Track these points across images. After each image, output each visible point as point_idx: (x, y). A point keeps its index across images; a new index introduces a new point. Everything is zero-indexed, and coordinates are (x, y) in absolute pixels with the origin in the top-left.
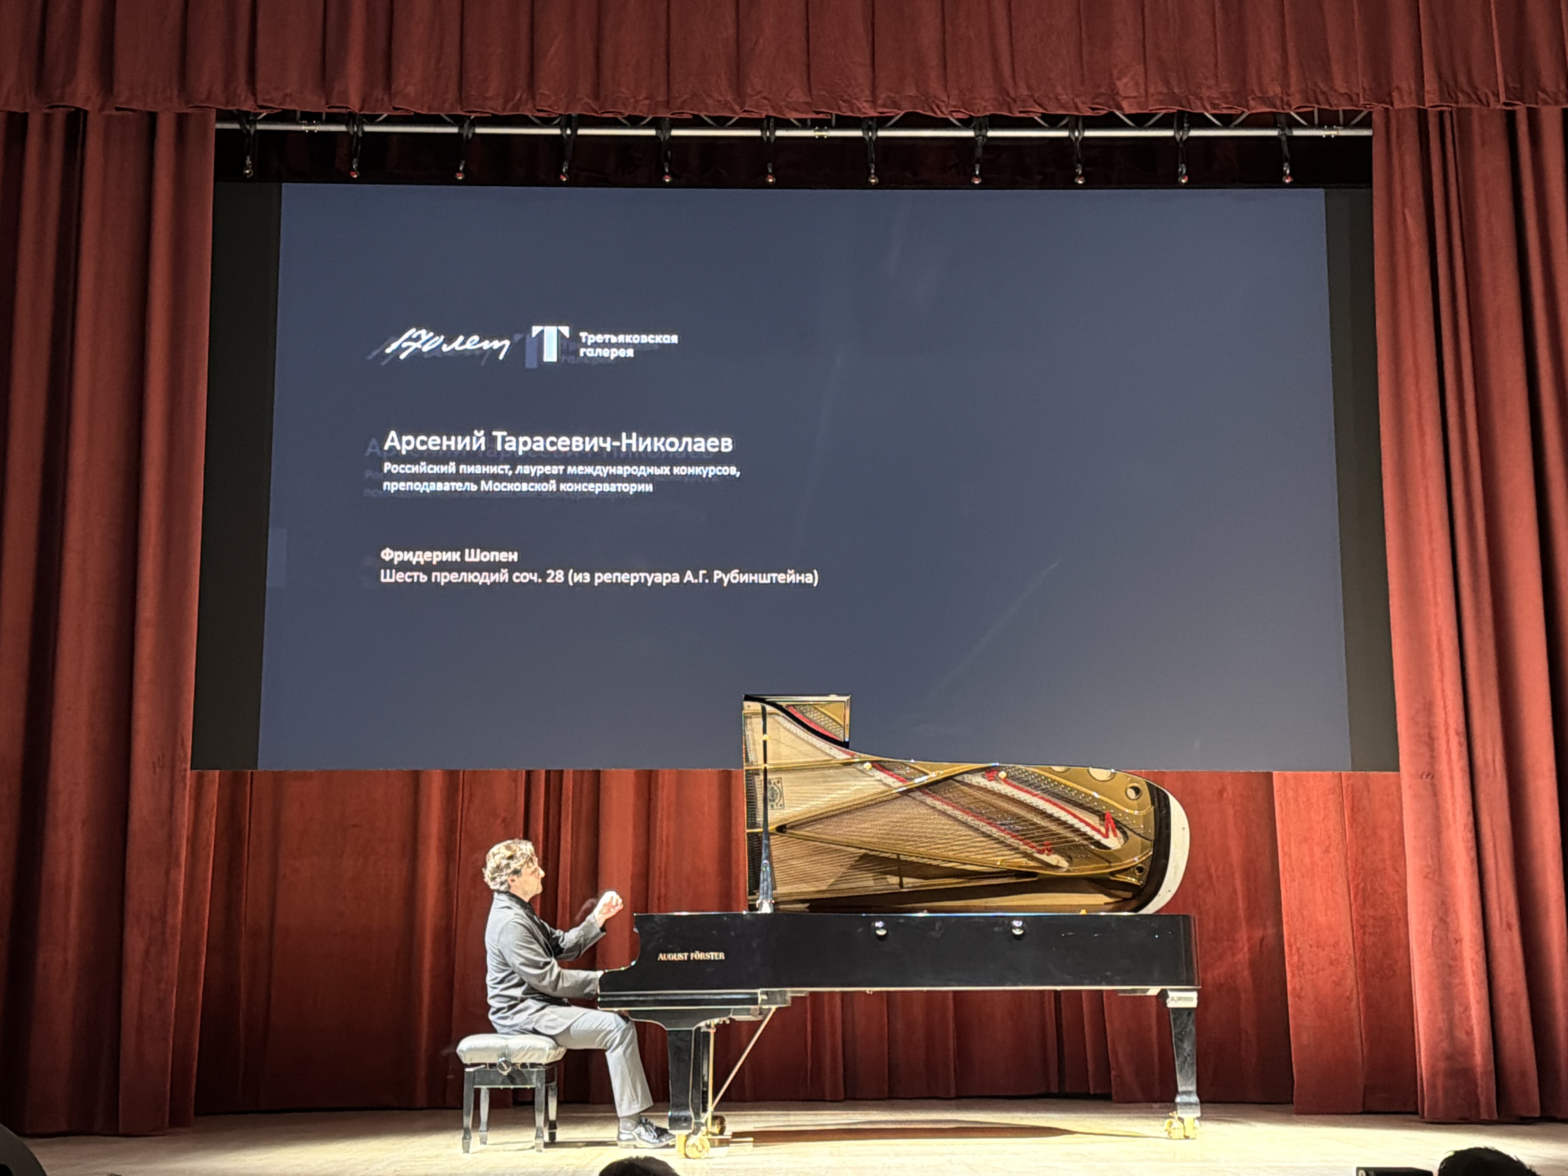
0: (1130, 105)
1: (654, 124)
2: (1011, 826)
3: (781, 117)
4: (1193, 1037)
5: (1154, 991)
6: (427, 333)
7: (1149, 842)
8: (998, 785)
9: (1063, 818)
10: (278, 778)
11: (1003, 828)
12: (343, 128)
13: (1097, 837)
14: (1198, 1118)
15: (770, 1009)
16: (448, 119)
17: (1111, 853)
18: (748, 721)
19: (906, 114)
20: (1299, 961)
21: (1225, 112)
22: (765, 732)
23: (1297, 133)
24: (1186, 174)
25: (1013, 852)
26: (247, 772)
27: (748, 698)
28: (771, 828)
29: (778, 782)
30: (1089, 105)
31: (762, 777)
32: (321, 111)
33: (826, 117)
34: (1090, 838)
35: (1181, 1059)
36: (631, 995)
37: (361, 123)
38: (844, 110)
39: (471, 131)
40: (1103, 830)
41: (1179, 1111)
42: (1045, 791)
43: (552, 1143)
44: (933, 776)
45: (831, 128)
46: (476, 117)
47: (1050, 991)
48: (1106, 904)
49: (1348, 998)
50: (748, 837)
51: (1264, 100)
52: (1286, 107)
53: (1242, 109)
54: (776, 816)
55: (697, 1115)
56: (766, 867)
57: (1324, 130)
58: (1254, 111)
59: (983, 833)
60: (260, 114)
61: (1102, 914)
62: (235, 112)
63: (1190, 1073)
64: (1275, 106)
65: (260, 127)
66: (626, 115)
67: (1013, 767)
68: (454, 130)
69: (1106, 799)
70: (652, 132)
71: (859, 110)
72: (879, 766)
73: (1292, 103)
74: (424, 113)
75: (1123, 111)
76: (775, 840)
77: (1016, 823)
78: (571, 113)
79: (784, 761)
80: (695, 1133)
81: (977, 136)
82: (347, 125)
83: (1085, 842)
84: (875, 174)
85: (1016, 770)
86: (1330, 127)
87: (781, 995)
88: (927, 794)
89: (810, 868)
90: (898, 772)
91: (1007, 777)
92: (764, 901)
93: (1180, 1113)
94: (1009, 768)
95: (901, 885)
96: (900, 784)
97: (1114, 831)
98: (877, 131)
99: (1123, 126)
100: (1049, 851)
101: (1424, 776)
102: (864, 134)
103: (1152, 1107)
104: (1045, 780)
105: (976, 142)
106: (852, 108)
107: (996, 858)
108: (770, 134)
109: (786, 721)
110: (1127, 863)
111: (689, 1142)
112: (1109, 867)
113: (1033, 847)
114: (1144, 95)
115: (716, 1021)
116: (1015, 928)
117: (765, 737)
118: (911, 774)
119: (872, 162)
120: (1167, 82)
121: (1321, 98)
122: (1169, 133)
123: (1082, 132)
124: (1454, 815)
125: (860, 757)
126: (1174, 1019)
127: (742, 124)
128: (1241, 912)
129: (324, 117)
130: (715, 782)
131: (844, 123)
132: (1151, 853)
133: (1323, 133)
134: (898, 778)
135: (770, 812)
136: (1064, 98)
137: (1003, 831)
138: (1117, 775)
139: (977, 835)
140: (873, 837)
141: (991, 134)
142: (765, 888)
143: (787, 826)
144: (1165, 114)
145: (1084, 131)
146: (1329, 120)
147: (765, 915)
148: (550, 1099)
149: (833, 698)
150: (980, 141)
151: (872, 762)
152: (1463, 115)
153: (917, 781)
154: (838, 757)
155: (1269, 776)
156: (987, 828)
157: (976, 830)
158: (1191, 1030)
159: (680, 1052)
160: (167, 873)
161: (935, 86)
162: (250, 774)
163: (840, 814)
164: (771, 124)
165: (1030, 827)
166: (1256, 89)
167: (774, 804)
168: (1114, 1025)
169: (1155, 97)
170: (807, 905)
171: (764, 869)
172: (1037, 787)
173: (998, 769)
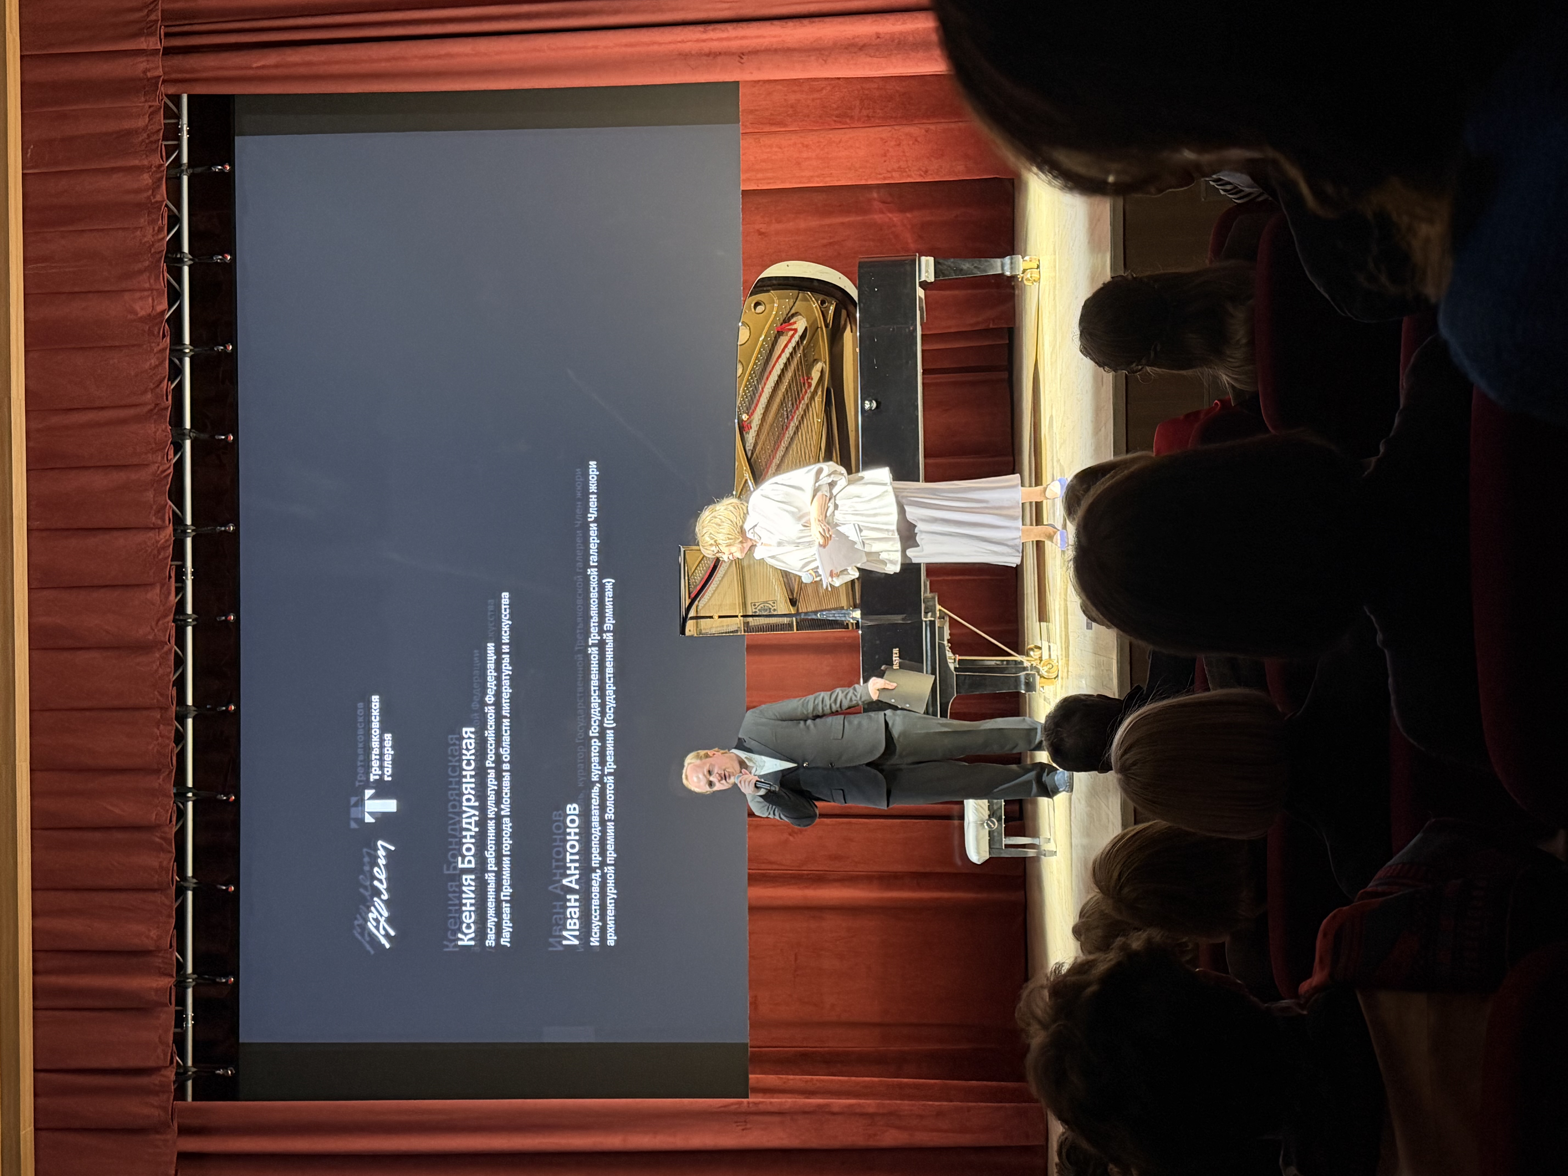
0: (161, 303)
1: (182, 721)
2: (789, 410)
3: (174, 608)
4: (958, 261)
5: (920, 293)
6: (371, 912)
7: (800, 295)
8: (754, 421)
9: (782, 366)
10: (755, 1025)
11: (790, 417)
12: (190, 992)
13: (797, 338)
14: (1023, 257)
15: (940, 610)
16: (179, 901)
17: (810, 327)
18: (703, 631)
19: (171, 499)
20: (898, 171)
21: (166, 221)
22: (711, 617)
23: (185, 160)
24: (222, 255)
25: (810, 409)
26: (751, 1052)
27: (683, 632)
28: (793, 611)
29: (755, 605)
30: (160, 340)
31: (750, 619)
32: (174, 1010)
33: (174, 570)
34: (798, 343)
35: (975, 271)
37: (186, 976)
38: (167, 554)
39: (191, 880)
40: (791, 333)
41: (1017, 273)
42: (759, 381)
44: (748, 476)
45: (184, 565)
46: (178, 875)
47: (923, 379)
48: (852, 330)
49: (927, 131)
50: (800, 630)
51: (156, 187)
52: (162, 169)
53: (163, 206)
54: (783, 607)
55: (1025, 669)
56: (823, 615)
57: (182, 136)
58: (165, 196)
59: (795, 433)
60: (178, 1062)
61: (858, 334)
62: (176, 1085)
63: (986, 264)
64: (161, 178)
65: (190, 1063)
66: (174, 745)
67: (739, 408)
68: (190, 894)
69: (765, 330)
70: (190, 721)
71: (167, 541)
73: (157, 163)
74: (174, 921)
75: (165, 310)
76: (802, 608)
77: (786, 406)
78: (173, 793)
79: (738, 600)
80: (1038, 670)
81: (191, 438)
82: (186, 988)
83: (801, 348)
84: (225, 526)
85: (742, 406)
86: (180, 130)
87: (928, 601)
91: (748, 414)
92: (851, 616)
93: (1019, 272)
94: (740, 411)
97: (791, 324)
98: (186, 525)
99: (179, 311)
100: (808, 378)
101: (742, 61)
102: (189, 537)
103: (1018, 295)
104: (749, 382)
105: (195, 438)
106: (164, 548)
107: (816, 423)
108: (190, 618)
109: (703, 599)
110: (818, 314)
111: (1045, 674)
112: (821, 328)
113: (806, 392)
114: (151, 292)
115: (949, 654)
116: (871, 407)
117: (716, 617)
119: (214, 529)
120: (140, 272)
121: (153, 139)
122: (186, 269)
123: (186, 346)
124: (775, 37)
126: (944, 276)
127: (181, 642)
128: (859, 218)
129: (179, 1008)
130: (754, 658)
131: (180, 554)
132: (809, 293)
133: (185, 137)
135: (779, 612)
136: (154, 361)
137: (793, 417)
138: (745, 320)
139: (797, 439)
141: (188, 425)
142: (841, 615)
143: (791, 597)
144: (168, 274)
145: (184, 344)
146: (173, 132)
147: (863, 615)
149: (681, 561)
150: (194, 435)
152: (167, 16)
155: (745, 193)
156: (791, 430)
157: (792, 439)
158: (952, 262)
159: (977, 683)
160: (833, 1114)
161: (144, 475)
162: (752, 1049)
164: (181, 617)
165: (789, 394)
166: (146, 195)
167: (773, 609)
168: (952, 325)
169: (152, 281)
171: (825, 617)
172: (756, 388)
173: (741, 422)
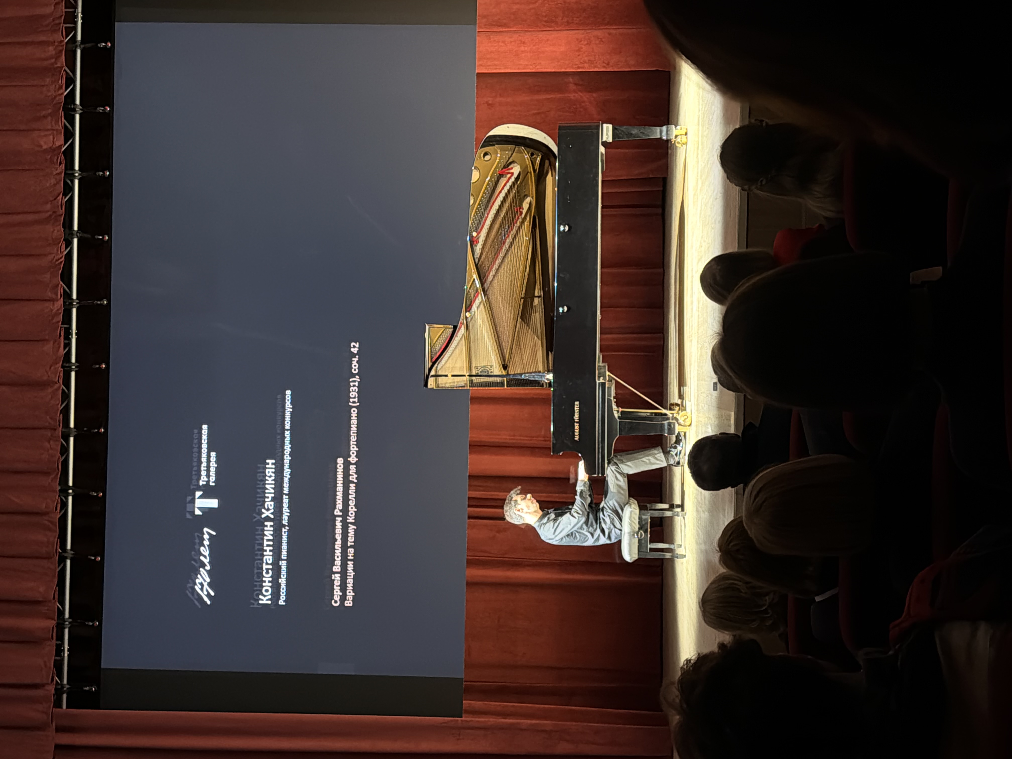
0: (58, 140)
1: (66, 439)
2: (506, 230)
3: (62, 358)
4: (630, 127)
5: (602, 149)
6: (198, 578)
7: (517, 149)
8: (481, 237)
9: (502, 199)
10: (468, 666)
11: (507, 236)
12: (67, 631)
13: (513, 179)
14: (676, 127)
15: (609, 376)
16: (61, 566)
17: (522, 171)
18: (440, 386)
19: (62, 280)
20: (588, 63)
21: (64, 81)
22: (446, 376)
23: (79, 38)
24: (103, 107)
25: (521, 230)
26: (465, 685)
27: (426, 385)
28: (504, 373)
29: (477, 368)
30: (58, 166)
31: (474, 378)
32: (55, 644)
33: (63, 330)
34: (513, 183)
35: (641, 135)
36: (598, 456)
37: (64, 620)
38: (59, 320)
39: (69, 551)
40: (509, 176)
41: (671, 138)
42: (485, 209)
43: (682, 506)
44: (475, 276)
45: (70, 328)
46: (60, 548)
47: (602, 211)
48: (552, 176)
50: (510, 387)
51: (57, 57)
52: (62, 44)
53: (63, 71)
54: (497, 370)
55: (668, 419)
56: (526, 376)
57: (78, 21)
58: (64, 64)
59: (509, 247)
60: (56, 681)
61: (557, 178)
62: (55, 697)
63: (649, 130)
64: (61, 51)
65: (65, 682)
66: (59, 455)
67: (470, 228)
68: (68, 562)
69: (491, 173)
70: (72, 439)
71: (58, 310)
72: (468, 309)
73: (59, 40)
74: (57, 581)
75: (61, 145)
76: (511, 372)
77: (504, 228)
78: (58, 490)
79: (465, 364)
80: (677, 420)
81: (77, 237)
82: (64, 628)
83: (516, 186)
84: (100, 301)
85: (473, 226)
86: (76, 17)
87: (601, 369)
88: (486, 280)
89: (528, 351)
90: (472, 296)
91: (476, 232)
92: (546, 378)
93: (673, 137)
94: (471, 230)
95: (539, 297)
96: (480, 295)
97: (509, 169)
98: (73, 299)
99: (72, 145)
100: (520, 208)
102: (75, 307)
103: (671, 154)
104: (479, 210)
105: (81, 237)
106: (57, 314)
107: (525, 240)
108: (74, 366)
109: (441, 363)
110: (528, 162)
111: (682, 423)
112: (531, 173)
113: (518, 218)
114: (52, 131)
115: (614, 407)
116: (565, 230)
117: (450, 375)
118: (473, 289)
119: (93, 302)
120: (45, 117)
121: (57, 22)
122: (77, 117)
125: (463, 320)
126: (619, 138)
127: (67, 382)
128: (559, 96)
129: (59, 642)
130: (476, 407)
131: (67, 319)
132: (523, 147)
133: (80, 22)
134: (476, 297)
135: (495, 374)
136: (53, 181)
137: (508, 236)
138: (477, 166)
139: (511, 251)
140: (511, 313)
141: (76, 228)
142: (539, 377)
143: (503, 363)
144: (65, 119)
145: (75, 170)
146: (71, 18)
147: (554, 377)
148: (657, 508)
149: (426, 335)
150: (81, 235)
151: (466, 311)
153: (478, 286)
154: (463, 332)
155: (479, 75)
156: (507, 245)
157: (508, 251)
158: (625, 129)
159: (632, 428)
160: (522, 730)
161: (44, 262)
162: (466, 683)
163: (497, 332)
164: (67, 365)
165: (507, 219)
166: (50, 62)
167: (490, 371)
168: (622, 174)
169: (54, 125)
170: (550, 353)
171: (527, 377)
172: (483, 214)
173: (471, 236)
